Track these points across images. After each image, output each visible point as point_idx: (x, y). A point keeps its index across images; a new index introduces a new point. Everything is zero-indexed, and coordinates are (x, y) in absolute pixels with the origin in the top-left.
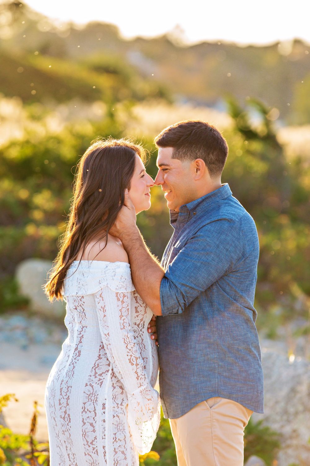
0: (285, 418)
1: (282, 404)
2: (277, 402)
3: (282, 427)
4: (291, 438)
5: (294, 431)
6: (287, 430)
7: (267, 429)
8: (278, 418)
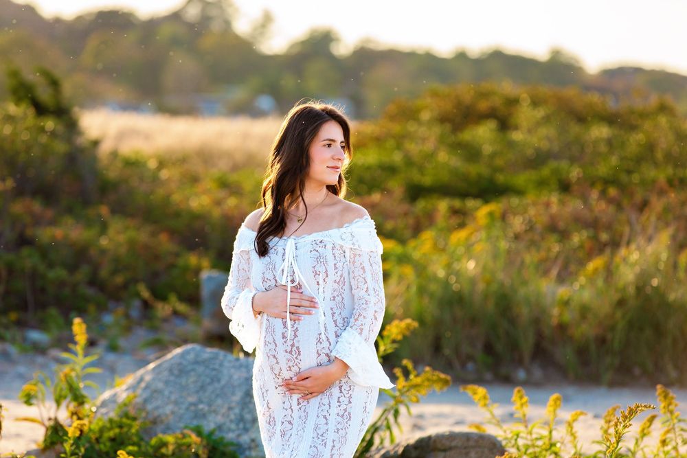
0: (241, 426)
1: (237, 411)
2: (230, 409)
3: (239, 436)
4: (250, 448)
5: (253, 440)
6: (245, 439)
7: (222, 438)
8: (233, 426)
